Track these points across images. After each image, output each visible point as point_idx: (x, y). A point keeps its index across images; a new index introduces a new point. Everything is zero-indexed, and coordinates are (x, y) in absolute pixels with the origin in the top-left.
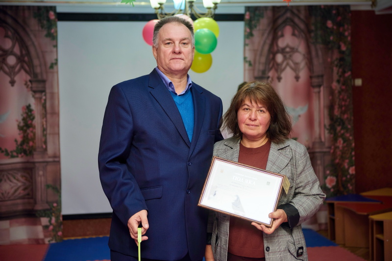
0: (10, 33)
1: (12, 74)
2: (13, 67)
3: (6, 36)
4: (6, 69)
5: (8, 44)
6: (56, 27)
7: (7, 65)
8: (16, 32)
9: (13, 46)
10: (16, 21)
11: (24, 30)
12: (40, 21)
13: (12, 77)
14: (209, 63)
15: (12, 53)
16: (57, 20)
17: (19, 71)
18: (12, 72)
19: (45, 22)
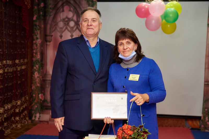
0: (72, 9)
1: (72, 31)
2: (72, 28)
3: (70, 11)
4: (69, 29)
5: (71, 15)
6: (96, 5)
7: (69, 26)
8: (75, 8)
9: (73, 16)
10: (75, 2)
11: (79, 7)
12: (88, 1)
13: (72, 33)
14: (175, 28)
15: (72, 20)
16: (97, 1)
17: (76, 30)
18: (72, 30)
19: (90, 3)
